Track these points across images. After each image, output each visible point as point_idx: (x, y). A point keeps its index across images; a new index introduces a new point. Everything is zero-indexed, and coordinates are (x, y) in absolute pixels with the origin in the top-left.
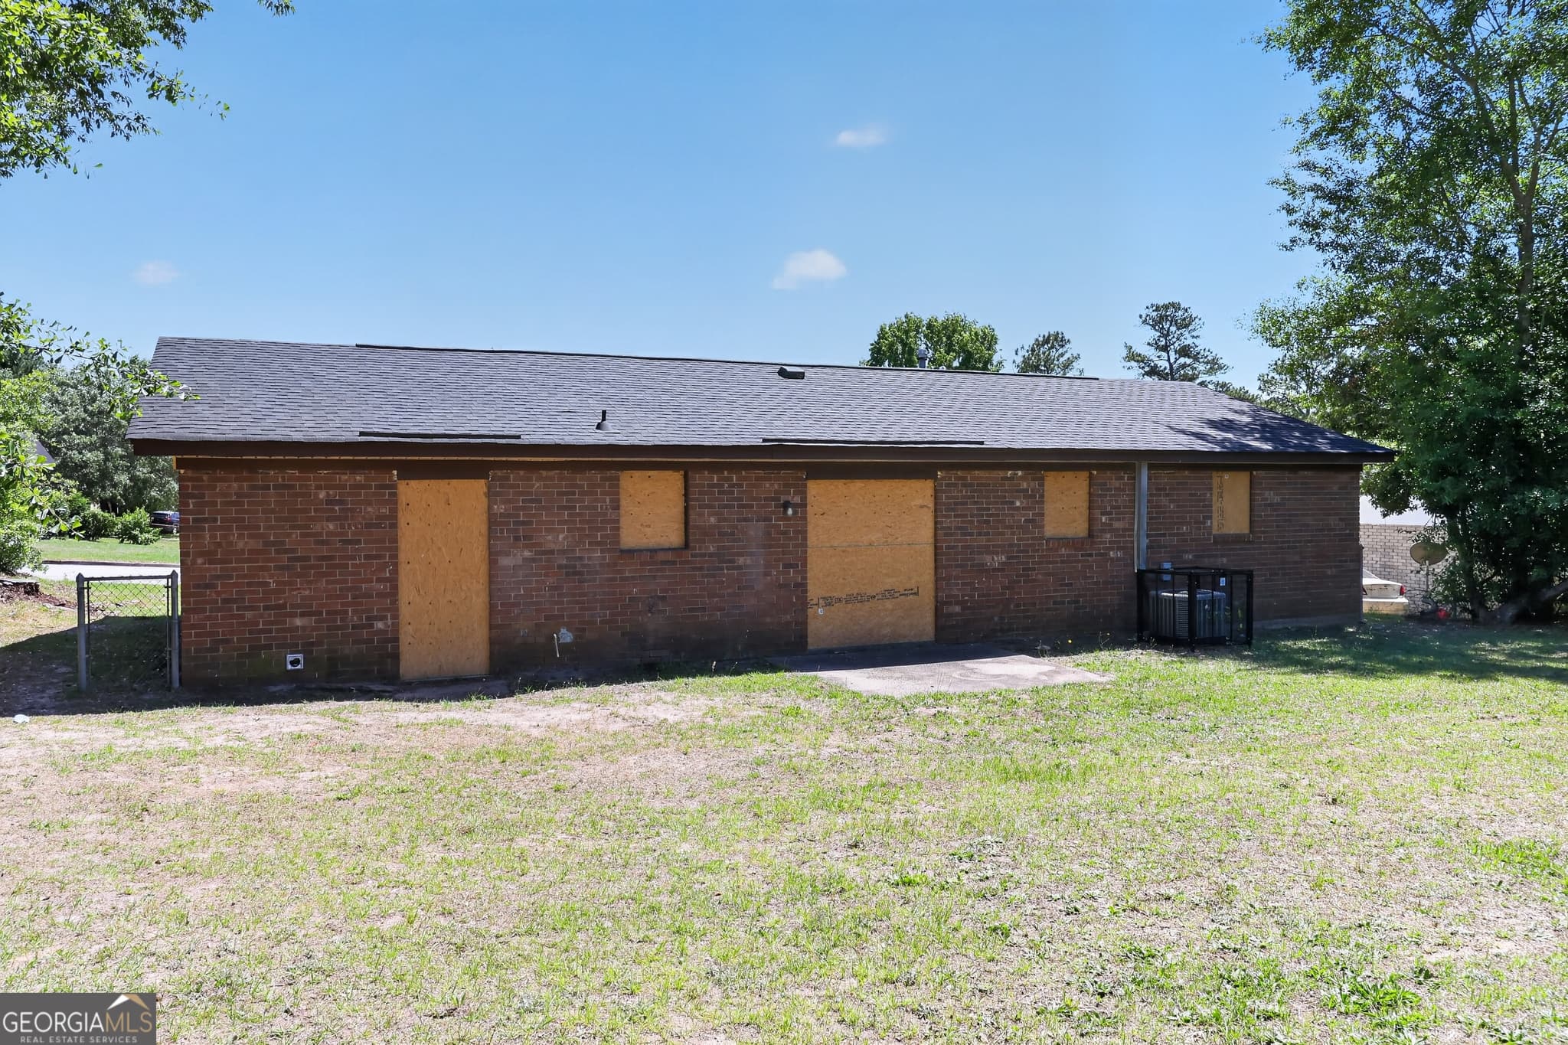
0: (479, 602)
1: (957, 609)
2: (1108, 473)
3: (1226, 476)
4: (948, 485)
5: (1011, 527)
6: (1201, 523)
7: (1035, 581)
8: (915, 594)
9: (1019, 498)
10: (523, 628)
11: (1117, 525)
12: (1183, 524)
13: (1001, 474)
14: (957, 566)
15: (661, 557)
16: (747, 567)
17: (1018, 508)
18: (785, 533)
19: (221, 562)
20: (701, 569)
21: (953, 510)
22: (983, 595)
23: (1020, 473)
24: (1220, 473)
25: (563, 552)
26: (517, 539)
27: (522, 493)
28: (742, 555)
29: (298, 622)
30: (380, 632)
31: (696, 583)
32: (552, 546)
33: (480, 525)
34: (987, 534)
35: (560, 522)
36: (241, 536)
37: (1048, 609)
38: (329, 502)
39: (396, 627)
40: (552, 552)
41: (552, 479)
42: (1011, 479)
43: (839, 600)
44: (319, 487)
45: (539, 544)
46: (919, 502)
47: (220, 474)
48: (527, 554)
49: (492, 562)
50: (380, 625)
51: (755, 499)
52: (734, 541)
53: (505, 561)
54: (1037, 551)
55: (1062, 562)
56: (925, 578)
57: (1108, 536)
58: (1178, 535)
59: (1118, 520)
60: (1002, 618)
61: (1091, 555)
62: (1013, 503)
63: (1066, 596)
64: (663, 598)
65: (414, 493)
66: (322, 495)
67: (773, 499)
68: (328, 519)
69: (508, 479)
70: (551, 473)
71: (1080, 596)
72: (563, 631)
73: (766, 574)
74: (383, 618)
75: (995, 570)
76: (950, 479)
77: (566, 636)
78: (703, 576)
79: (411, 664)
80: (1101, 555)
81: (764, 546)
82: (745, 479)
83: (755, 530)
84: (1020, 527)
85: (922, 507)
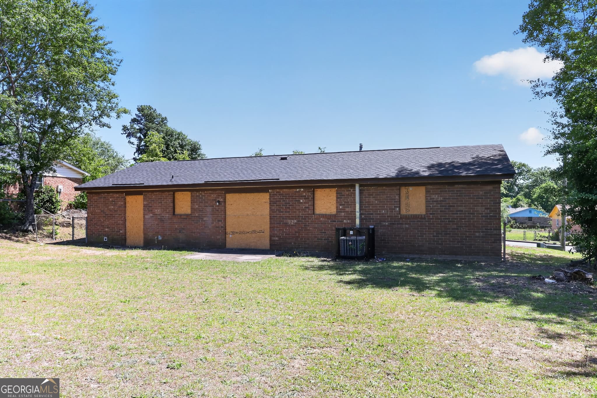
0: (142, 227)
1: (277, 238)
2: (343, 189)
3: (411, 188)
4: (273, 195)
5: (299, 210)
6: (393, 209)
7: (309, 230)
8: (263, 232)
9: (302, 199)
10: (150, 234)
11: (347, 209)
12: (383, 209)
13: (294, 190)
14: (277, 223)
15: (182, 217)
16: (207, 221)
17: (302, 203)
18: (217, 210)
19: (94, 215)
20: (194, 221)
21: (275, 203)
22: (287, 234)
23: (302, 190)
24: (407, 188)
25: (159, 215)
26: (149, 211)
27: (150, 199)
28: (205, 217)
29: (107, 229)
30: (121, 233)
31: (193, 225)
32: (157, 213)
33: (142, 207)
34: (289, 212)
35: (159, 207)
36: (97, 209)
37: (315, 242)
38: (112, 201)
39: (125, 233)
40: (157, 215)
41: (157, 195)
42: (299, 192)
43: (237, 233)
44: (110, 198)
45: (154, 213)
46: (265, 201)
47: (94, 195)
48: (151, 215)
49: (144, 217)
50: (121, 232)
51: (209, 200)
52: (203, 212)
53: (146, 217)
54: (310, 219)
55: (321, 223)
56: (266, 226)
57: (343, 214)
58: (380, 214)
59: (347, 207)
60: (295, 243)
61: (335, 221)
62: (299, 201)
63: (323, 237)
64: (184, 229)
65: (130, 199)
66: (111, 200)
67: (214, 200)
68: (112, 205)
69: (147, 195)
70: (157, 193)
71: (330, 237)
72: (159, 236)
73: (212, 223)
74: (122, 230)
75: (292, 225)
76: (274, 192)
77: (160, 238)
78: (194, 223)
79: (129, 242)
80: (340, 221)
81: (212, 214)
82: (206, 194)
83: (209, 209)
84: (303, 210)
85: (266, 202)
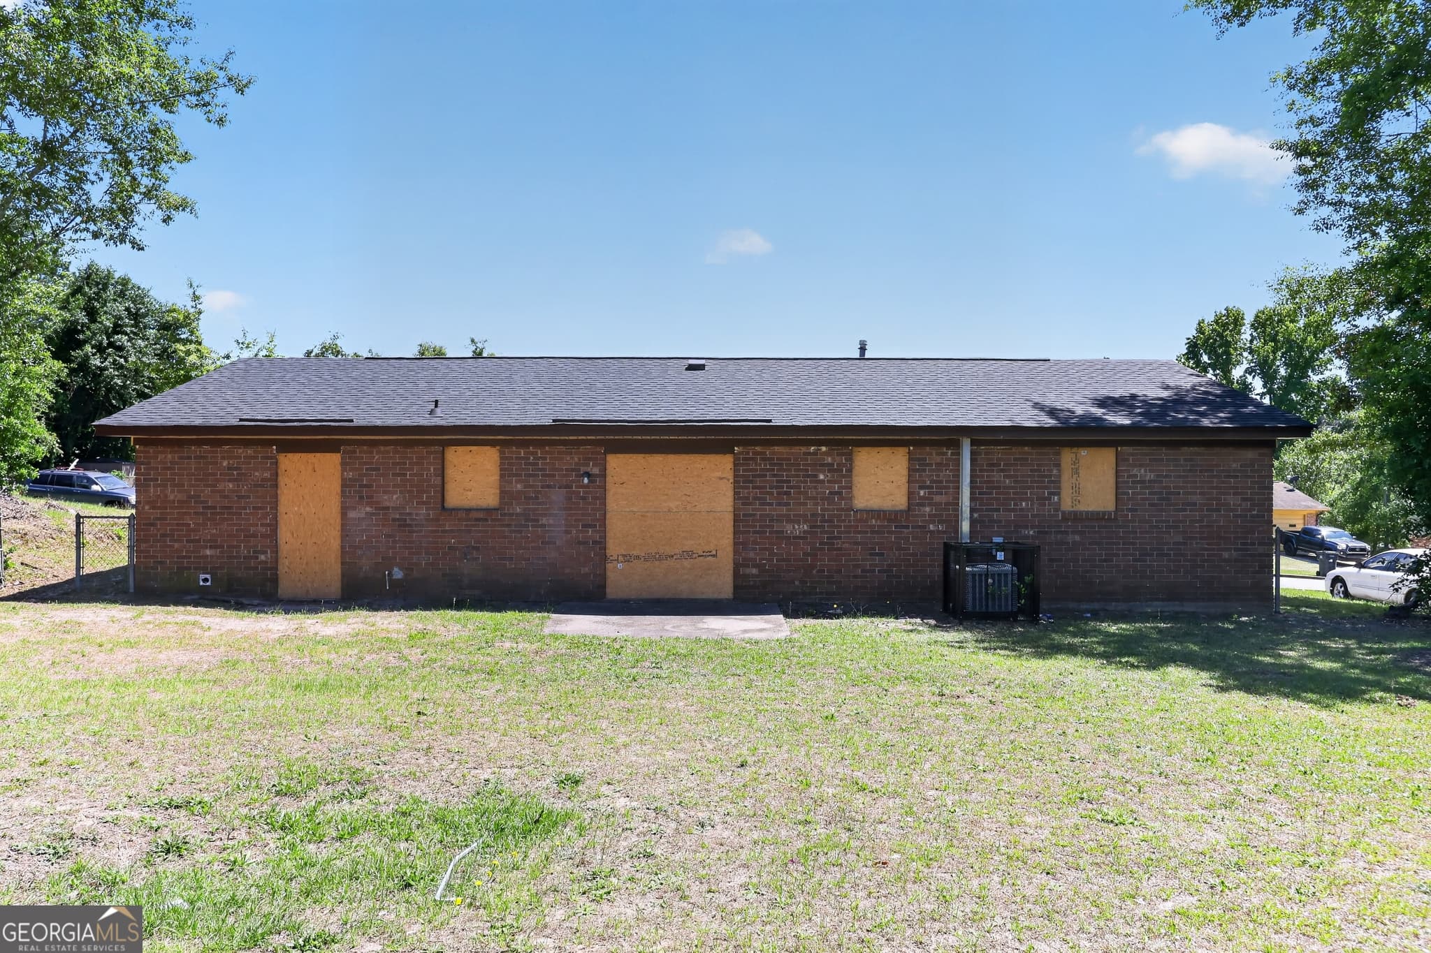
0: (336, 544)
1: (754, 571)
2: (928, 449)
3: (1083, 452)
4: (744, 459)
5: (815, 498)
6: (1045, 499)
7: (840, 549)
8: (713, 556)
9: (823, 472)
10: (366, 564)
11: (937, 498)
12: (1022, 500)
13: (804, 449)
14: (755, 532)
15: (474, 515)
16: (550, 525)
17: (822, 481)
18: (584, 498)
19: (159, 508)
20: (509, 525)
21: (751, 482)
22: (783, 560)
23: (824, 449)
24: (1075, 450)
25: (395, 508)
26: (361, 498)
27: (366, 463)
28: (545, 515)
29: (208, 552)
30: (262, 562)
31: (505, 537)
32: (387, 504)
33: (336, 486)
34: (788, 504)
35: (394, 486)
36: (173, 491)
37: (855, 577)
38: (229, 469)
39: (276, 560)
40: (387, 508)
41: (388, 452)
42: (815, 453)
43: (638, 557)
44: (223, 458)
45: (378, 502)
46: (719, 474)
47: (160, 448)
48: (368, 509)
49: (344, 514)
50: (262, 557)
51: (557, 470)
52: (539, 504)
53: (352, 514)
54: (844, 521)
55: (873, 532)
56: (724, 541)
57: (928, 509)
58: (1013, 510)
59: (937, 493)
60: (803, 582)
61: (907, 527)
62: (816, 476)
63: (876, 565)
64: (477, 549)
65: (290, 462)
66: (225, 464)
67: (573, 470)
68: (229, 481)
69: (355, 452)
70: (388, 448)
71: (895, 566)
72: (396, 569)
73: (567, 532)
74: (265, 553)
75: (795, 538)
76: (748, 453)
77: (398, 574)
78: (511, 532)
79: (286, 588)
80: (920, 527)
81: (565, 509)
82: (547, 452)
83: (557, 496)
84: (827, 499)
85: (721, 479)
